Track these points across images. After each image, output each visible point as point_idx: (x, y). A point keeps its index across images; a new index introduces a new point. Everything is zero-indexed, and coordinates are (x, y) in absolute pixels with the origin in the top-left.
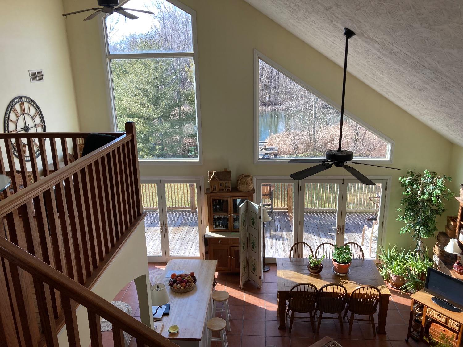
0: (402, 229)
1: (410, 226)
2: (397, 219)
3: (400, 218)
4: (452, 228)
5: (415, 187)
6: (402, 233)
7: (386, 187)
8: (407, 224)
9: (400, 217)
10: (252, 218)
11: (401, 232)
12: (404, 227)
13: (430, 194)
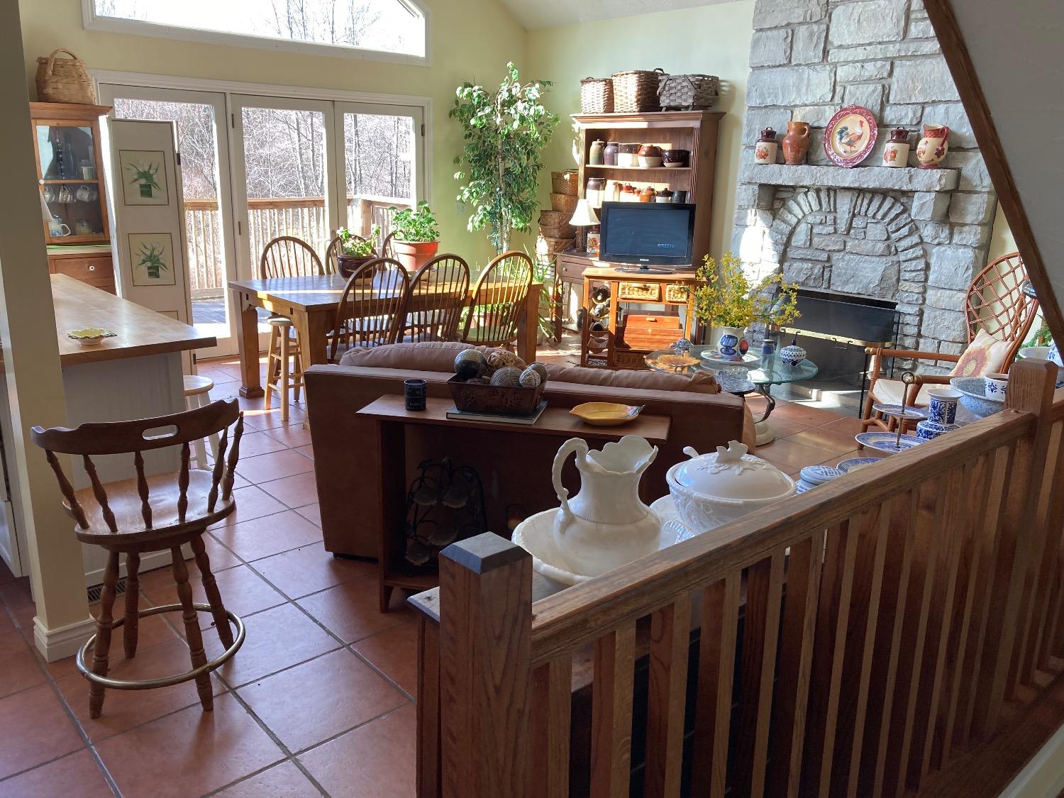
0: (470, 219)
1: (485, 209)
2: (458, 198)
3: (465, 192)
4: (568, 190)
5: (490, 110)
6: (474, 227)
7: (423, 127)
8: (477, 206)
9: (464, 190)
10: (139, 173)
11: (470, 227)
12: (473, 216)
13: (522, 119)
